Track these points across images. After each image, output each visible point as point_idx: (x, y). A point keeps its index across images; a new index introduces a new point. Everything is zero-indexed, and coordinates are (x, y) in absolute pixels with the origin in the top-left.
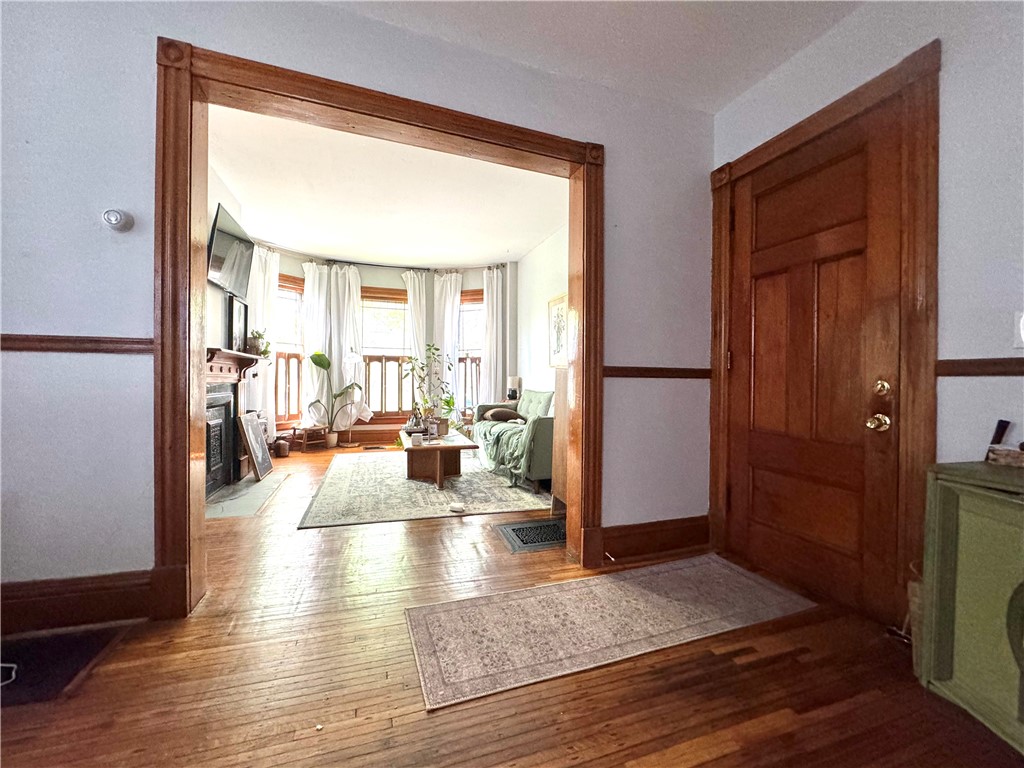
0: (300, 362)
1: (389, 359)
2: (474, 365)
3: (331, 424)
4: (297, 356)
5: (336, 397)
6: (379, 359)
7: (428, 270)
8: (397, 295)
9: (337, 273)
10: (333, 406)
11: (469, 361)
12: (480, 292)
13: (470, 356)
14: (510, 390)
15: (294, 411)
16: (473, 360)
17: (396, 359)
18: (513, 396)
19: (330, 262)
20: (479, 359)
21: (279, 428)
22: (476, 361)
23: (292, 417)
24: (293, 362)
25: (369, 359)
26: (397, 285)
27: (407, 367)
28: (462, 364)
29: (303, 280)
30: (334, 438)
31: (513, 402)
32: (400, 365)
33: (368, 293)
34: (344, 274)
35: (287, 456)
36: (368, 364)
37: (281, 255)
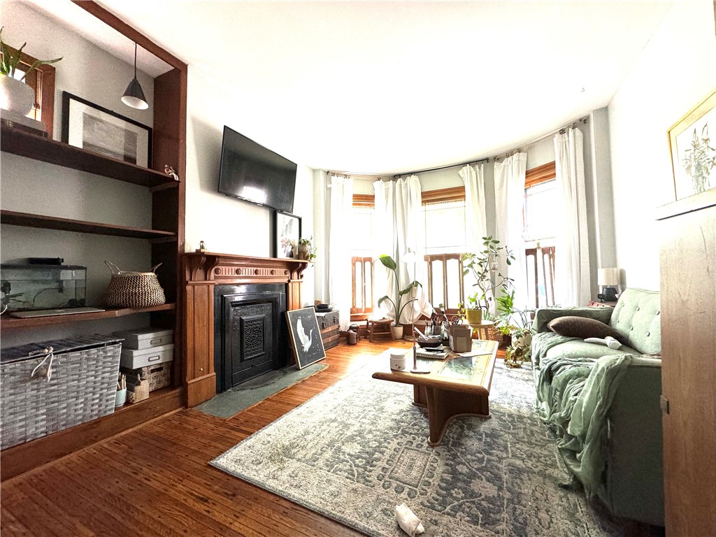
0: (372, 264)
1: (449, 257)
2: (546, 256)
3: (398, 317)
4: (370, 259)
5: (401, 294)
6: (440, 257)
7: (487, 160)
8: (456, 193)
9: (401, 185)
10: (400, 301)
11: (539, 253)
12: (551, 166)
13: (542, 246)
14: (604, 287)
15: (369, 306)
16: (545, 251)
17: (456, 256)
18: (610, 296)
19: (395, 177)
20: (553, 249)
21: (354, 319)
22: (550, 251)
23: (368, 310)
24: (368, 264)
25: (431, 259)
26: (455, 183)
27: (466, 263)
28: (531, 257)
29: (374, 196)
30: (400, 331)
31: (607, 306)
32: (460, 262)
33: (429, 197)
34: (406, 184)
35: (354, 344)
36: (430, 264)
37: (354, 179)
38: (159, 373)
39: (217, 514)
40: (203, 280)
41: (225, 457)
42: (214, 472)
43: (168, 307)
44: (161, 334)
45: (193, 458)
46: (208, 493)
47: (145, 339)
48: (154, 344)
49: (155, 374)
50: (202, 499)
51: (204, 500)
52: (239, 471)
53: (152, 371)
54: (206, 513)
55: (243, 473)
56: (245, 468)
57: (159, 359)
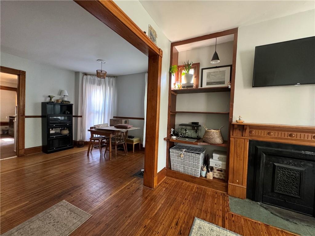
38: (220, 172)
39: (171, 231)
40: (240, 136)
41: (201, 222)
42: (192, 221)
43: (224, 145)
44: (222, 156)
45: (197, 210)
46: (180, 224)
47: (216, 156)
48: (220, 159)
49: (219, 172)
50: (177, 223)
51: (177, 224)
52: (194, 231)
53: (218, 170)
54: (171, 227)
55: (193, 233)
56: (196, 232)
57: (220, 166)
